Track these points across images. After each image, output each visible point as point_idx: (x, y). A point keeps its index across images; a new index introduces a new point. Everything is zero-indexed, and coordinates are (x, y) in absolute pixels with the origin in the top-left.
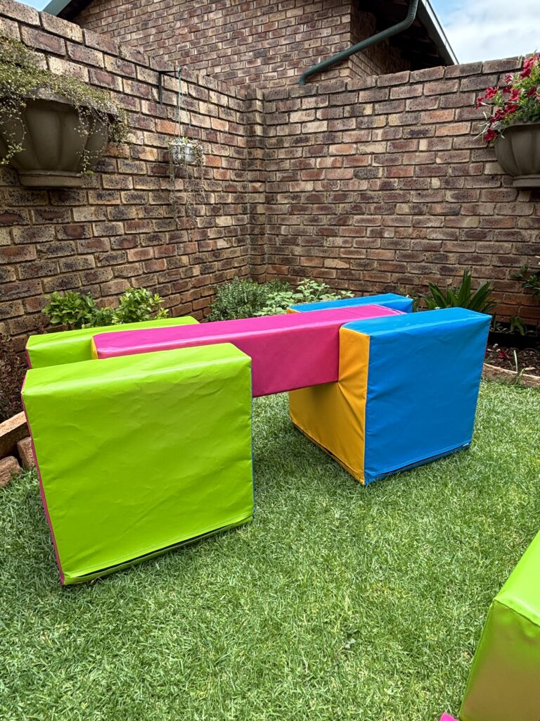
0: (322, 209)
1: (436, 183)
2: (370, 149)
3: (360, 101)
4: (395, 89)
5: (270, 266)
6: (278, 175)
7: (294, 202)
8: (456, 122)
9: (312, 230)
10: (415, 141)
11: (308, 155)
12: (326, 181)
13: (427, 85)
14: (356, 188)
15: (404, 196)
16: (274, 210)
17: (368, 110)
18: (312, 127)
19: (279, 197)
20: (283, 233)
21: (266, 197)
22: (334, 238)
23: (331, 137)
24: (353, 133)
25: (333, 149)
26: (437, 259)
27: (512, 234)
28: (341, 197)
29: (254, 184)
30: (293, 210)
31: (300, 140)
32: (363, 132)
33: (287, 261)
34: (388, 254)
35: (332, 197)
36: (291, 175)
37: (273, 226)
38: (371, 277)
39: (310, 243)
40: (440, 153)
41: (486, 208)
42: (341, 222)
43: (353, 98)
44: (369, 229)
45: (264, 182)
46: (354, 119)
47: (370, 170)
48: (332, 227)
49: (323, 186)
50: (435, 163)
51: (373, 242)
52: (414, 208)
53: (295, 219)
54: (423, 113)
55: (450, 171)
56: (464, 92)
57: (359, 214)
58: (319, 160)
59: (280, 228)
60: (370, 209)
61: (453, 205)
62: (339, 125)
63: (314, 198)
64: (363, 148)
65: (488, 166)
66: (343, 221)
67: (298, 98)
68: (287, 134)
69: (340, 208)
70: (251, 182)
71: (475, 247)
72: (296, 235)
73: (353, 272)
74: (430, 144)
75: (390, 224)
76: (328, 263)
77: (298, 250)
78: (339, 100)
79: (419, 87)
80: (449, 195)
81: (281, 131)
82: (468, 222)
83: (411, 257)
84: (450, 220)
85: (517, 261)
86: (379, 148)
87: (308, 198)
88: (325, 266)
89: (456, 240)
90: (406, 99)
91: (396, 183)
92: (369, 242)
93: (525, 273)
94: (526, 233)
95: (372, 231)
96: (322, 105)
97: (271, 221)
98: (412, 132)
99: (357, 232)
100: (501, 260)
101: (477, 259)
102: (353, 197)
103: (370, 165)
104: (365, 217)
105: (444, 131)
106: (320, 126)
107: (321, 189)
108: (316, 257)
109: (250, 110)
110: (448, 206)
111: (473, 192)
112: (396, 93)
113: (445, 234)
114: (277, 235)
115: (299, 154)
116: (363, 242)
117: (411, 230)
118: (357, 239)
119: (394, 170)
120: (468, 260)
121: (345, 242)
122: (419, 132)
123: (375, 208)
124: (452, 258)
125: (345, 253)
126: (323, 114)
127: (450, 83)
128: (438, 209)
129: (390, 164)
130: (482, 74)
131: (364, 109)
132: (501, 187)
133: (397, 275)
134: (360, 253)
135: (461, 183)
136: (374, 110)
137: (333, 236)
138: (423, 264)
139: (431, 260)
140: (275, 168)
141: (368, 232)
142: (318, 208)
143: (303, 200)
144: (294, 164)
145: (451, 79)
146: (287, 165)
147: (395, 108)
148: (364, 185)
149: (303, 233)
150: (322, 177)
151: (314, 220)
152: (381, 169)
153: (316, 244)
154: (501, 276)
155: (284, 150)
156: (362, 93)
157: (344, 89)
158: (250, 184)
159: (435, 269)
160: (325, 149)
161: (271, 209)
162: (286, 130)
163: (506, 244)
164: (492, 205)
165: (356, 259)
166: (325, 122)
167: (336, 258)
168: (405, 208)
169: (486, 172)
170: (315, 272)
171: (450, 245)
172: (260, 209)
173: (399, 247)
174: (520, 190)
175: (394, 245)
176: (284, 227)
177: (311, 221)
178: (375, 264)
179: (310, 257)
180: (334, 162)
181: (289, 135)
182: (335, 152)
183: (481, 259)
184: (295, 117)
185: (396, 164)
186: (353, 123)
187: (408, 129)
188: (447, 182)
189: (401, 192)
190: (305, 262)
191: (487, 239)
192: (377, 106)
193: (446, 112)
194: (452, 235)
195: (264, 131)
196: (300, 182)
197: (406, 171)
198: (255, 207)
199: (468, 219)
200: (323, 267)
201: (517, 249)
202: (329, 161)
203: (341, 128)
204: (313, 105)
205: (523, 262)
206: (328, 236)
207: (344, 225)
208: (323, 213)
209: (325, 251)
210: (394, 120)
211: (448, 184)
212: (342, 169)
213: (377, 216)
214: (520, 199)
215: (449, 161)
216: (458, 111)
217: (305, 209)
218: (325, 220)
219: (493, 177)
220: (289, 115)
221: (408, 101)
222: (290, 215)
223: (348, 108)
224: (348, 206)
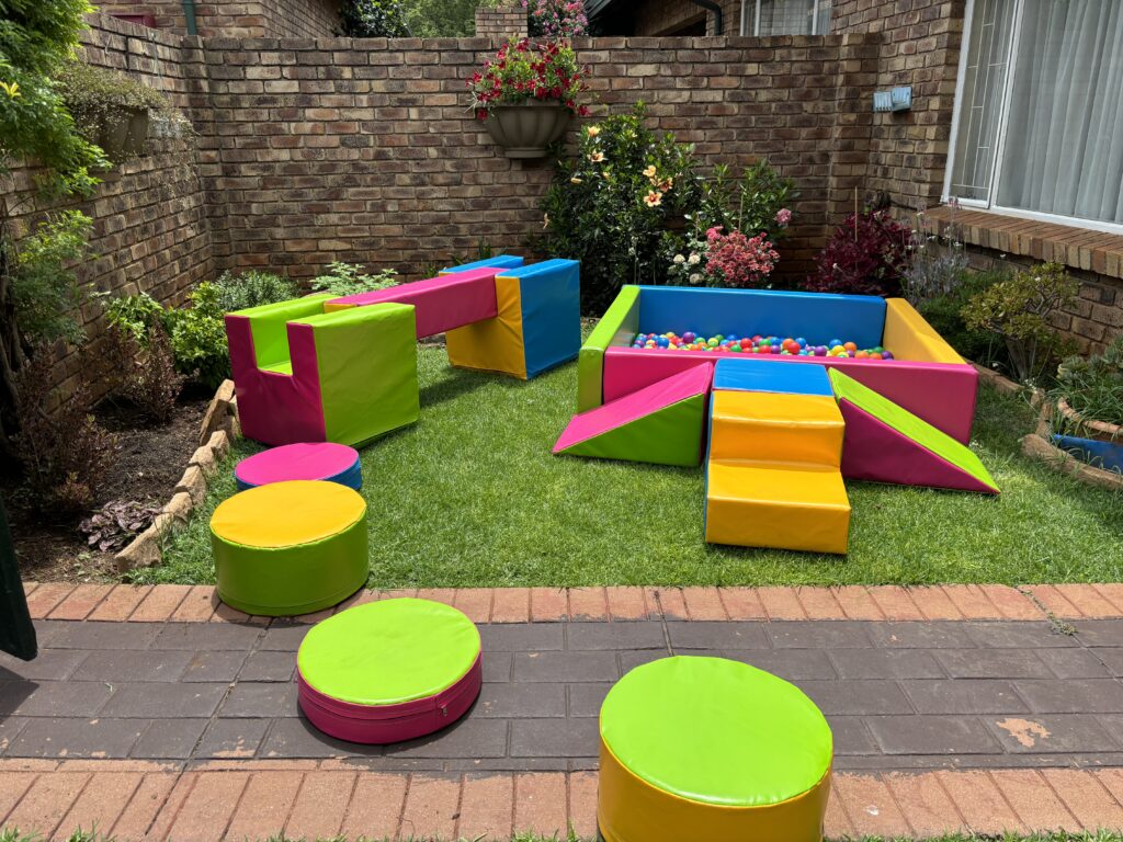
0: (306, 181)
1: (433, 152)
2: (356, 115)
3: (336, 62)
4: (373, 54)
5: (240, 256)
6: (237, 141)
7: (266, 174)
8: (442, 92)
9: (296, 207)
10: (405, 110)
11: (278, 118)
12: (305, 149)
13: (408, 54)
14: (345, 157)
15: (402, 166)
16: (238, 184)
17: (347, 73)
18: (279, 87)
19: (243, 168)
20: (254, 212)
21: (223, 169)
22: (327, 215)
23: (305, 100)
24: (332, 96)
25: (310, 113)
26: (448, 231)
27: (513, 202)
28: (329, 168)
29: (208, 153)
30: (265, 184)
31: (265, 101)
32: (344, 97)
33: (264, 247)
34: (396, 230)
35: (317, 168)
36: (257, 141)
37: (238, 204)
38: (380, 257)
39: (295, 222)
40: (432, 123)
41: (485, 178)
42: (333, 196)
43: (326, 58)
44: (369, 203)
45: (217, 149)
46: (332, 82)
47: (359, 139)
48: (322, 202)
49: (303, 154)
50: (428, 132)
51: (376, 217)
52: (415, 178)
53: (269, 195)
54: (408, 82)
55: (445, 140)
56: (445, 65)
57: (354, 186)
58: (293, 125)
59: (250, 206)
60: (366, 181)
61: (454, 175)
62: (314, 87)
63: (293, 169)
64: (347, 114)
65: (480, 136)
66: (335, 195)
67: (254, 50)
68: (244, 91)
69: (330, 180)
70: (202, 149)
71: (483, 216)
72: (275, 214)
73: (357, 253)
74: (421, 113)
75: (392, 195)
76: (324, 245)
77: (280, 233)
78: (311, 58)
79: (400, 55)
80: (448, 165)
81: (234, 88)
82: (471, 192)
83: (421, 231)
84: (454, 190)
85: (521, 227)
86: (367, 115)
87: (285, 169)
88: (320, 248)
89: (463, 210)
90: (387, 66)
91: (391, 152)
92: (371, 217)
93: (531, 238)
94: (525, 200)
95: (372, 205)
96: (288, 63)
97: (234, 198)
98: (400, 100)
99: (356, 206)
100: (510, 227)
101: (487, 228)
102: (344, 168)
103: (358, 133)
104: (361, 189)
105: (432, 101)
106: (288, 86)
107: (301, 158)
108: (307, 239)
109: (191, 60)
110: (450, 175)
111: (471, 162)
112: (375, 58)
113: (452, 204)
114: (246, 216)
115: (265, 116)
116: (364, 218)
117: (415, 202)
118: (356, 215)
119: (387, 138)
120: (477, 230)
121: (342, 219)
122: (408, 101)
123: (372, 179)
124: (464, 229)
125: (344, 232)
126: (292, 73)
127: (431, 55)
128: (441, 179)
129: (381, 132)
130: (458, 50)
131: (342, 72)
132: (495, 156)
133: (409, 252)
134: (363, 230)
135: (458, 152)
136: (354, 74)
137: (325, 213)
138: (435, 237)
139: (441, 233)
140: (232, 132)
141: (368, 207)
142: (301, 181)
143: (278, 170)
144: (259, 128)
145: (430, 51)
146: (249, 129)
147: (377, 74)
148: (355, 155)
149: (285, 211)
150: (301, 145)
151: (297, 195)
152: (372, 137)
153: (304, 223)
154: (511, 243)
155: (242, 111)
156: (336, 55)
157: (313, 47)
158: (201, 153)
159: (448, 241)
160: (300, 112)
161: (233, 182)
162: (243, 88)
163: (510, 212)
164: (489, 174)
165: (358, 237)
166: (296, 83)
167: (333, 238)
168: (406, 179)
169: (480, 142)
170: (308, 258)
171: (458, 216)
172: (220, 184)
173: (407, 221)
174: (512, 160)
175: (400, 218)
176: (254, 205)
177: (293, 196)
178: (383, 242)
179: (297, 239)
180: (314, 128)
181: (248, 94)
182: (313, 117)
183: (490, 228)
184: (252, 73)
185: (388, 132)
186: (331, 86)
187: (395, 97)
188: (444, 152)
189: (398, 162)
190: (292, 247)
191: (493, 207)
192: (356, 70)
193: (432, 82)
194: (459, 205)
195: (211, 86)
196: (271, 150)
197: (399, 139)
198: (214, 182)
199: (471, 188)
200: (318, 250)
201: (520, 216)
202: (307, 127)
203: (318, 90)
204: (276, 61)
205: (528, 227)
206: (318, 213)
207: (336, 200)
208: (309, 185)
209: (315, 231)
210: (378, 86)
211: (446, 153)
212: (325, 137)
213: (374, 189)
214: (514, 168)
215: (443, 131)
216: (442, 82)
217: (283, 182)
218: (312, 194)
219: (486, 147)
220: (244, 70)
221: (390, 69)
222: (262, 189)
223: (322, 69)
224: (339, 178)
